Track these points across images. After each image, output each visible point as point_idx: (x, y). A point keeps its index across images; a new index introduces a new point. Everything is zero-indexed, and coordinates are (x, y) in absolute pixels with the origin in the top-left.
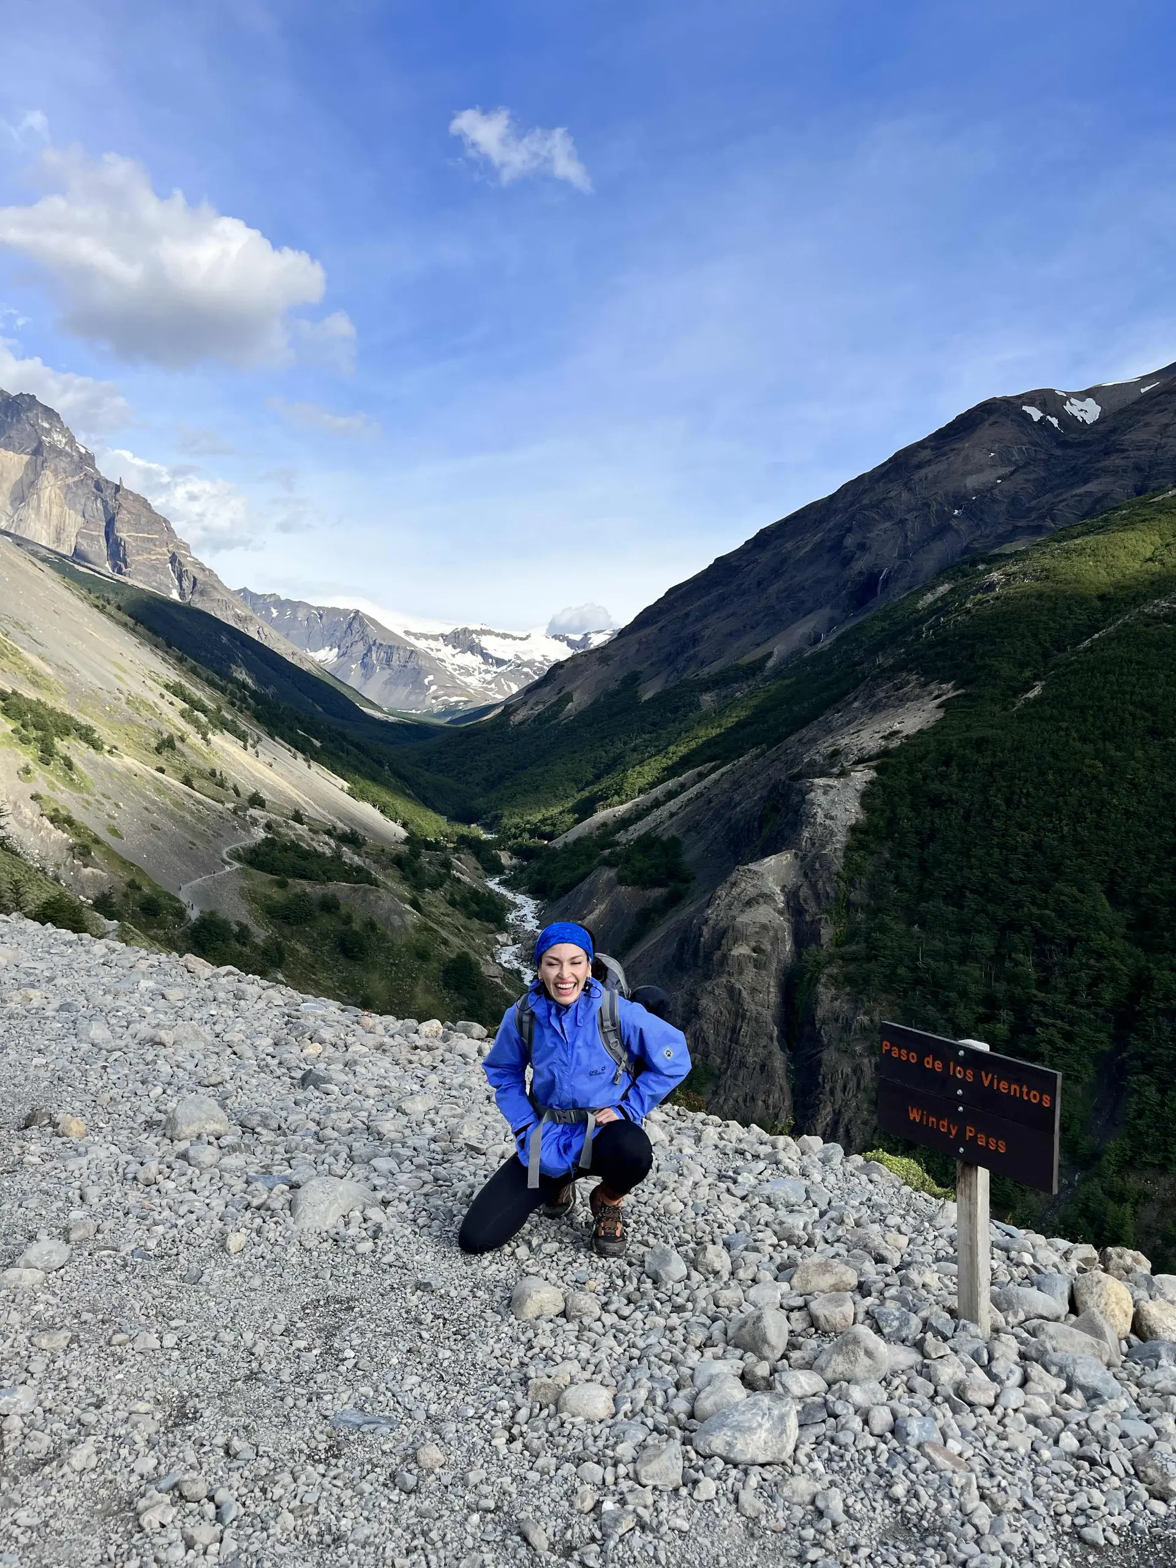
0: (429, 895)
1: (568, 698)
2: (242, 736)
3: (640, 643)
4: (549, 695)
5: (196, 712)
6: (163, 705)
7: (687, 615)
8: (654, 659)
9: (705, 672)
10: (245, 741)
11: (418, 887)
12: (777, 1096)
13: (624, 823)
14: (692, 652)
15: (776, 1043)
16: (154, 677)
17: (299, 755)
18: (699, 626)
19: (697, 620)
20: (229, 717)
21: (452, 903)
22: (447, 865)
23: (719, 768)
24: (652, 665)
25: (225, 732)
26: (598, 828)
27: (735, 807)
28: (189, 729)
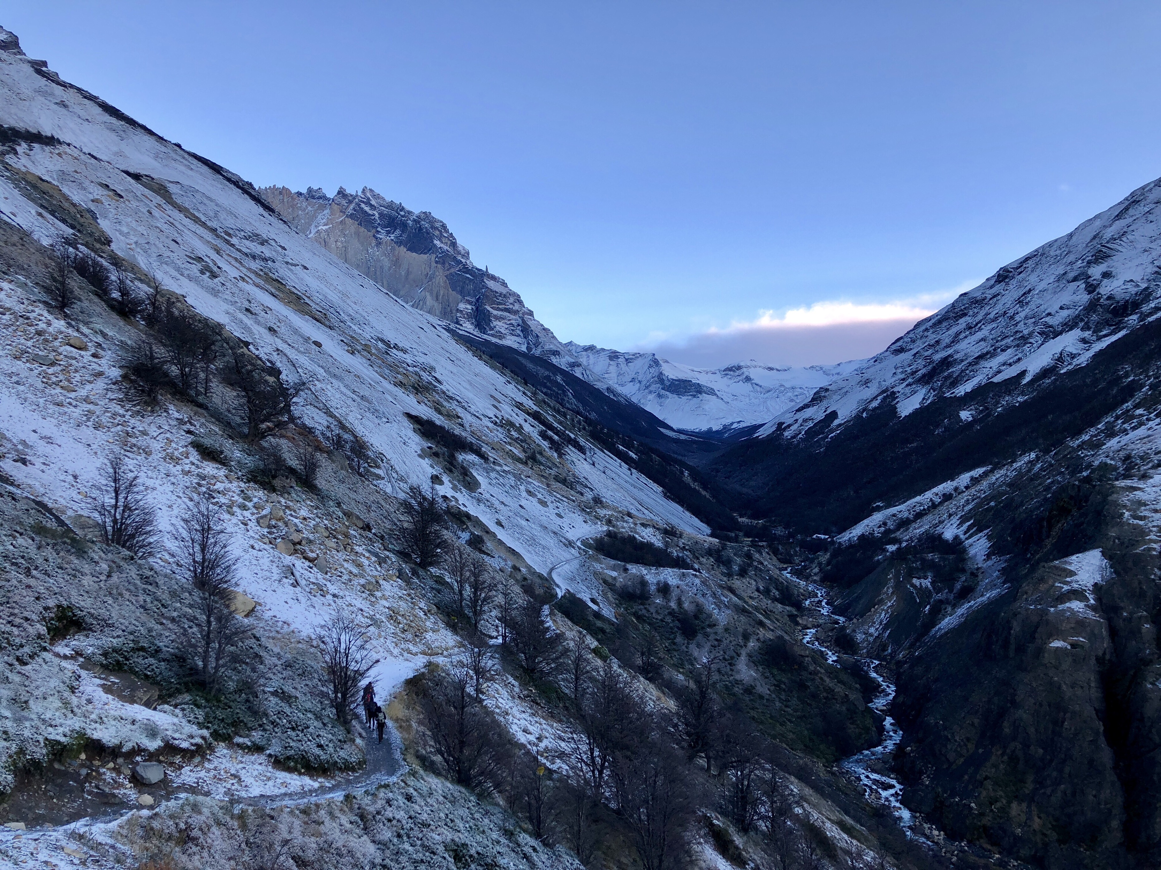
0: (737, 583)
1: (834, 415)
2: (582, 450)
3: (896, 368)
4: (817, 413)
5: (550, 433)
6: (527, 428)
7: (938, 342)
8: (910, 380)
9: (962, 390)
10: (584, 453)
11: (730, 575)
12: (1108, 791)
13: (904, 523)
14: (946, 374)
15: (1102, 739)
16: (519, 406)
17: (623, 464)
18: (950, 351)
19: (948, 346)
20: (572, 436)
21: (758, 590)
22: (749, 556)
23: (992, 471)
24: (907, 385)
25: (570, 447)
26: (880, 527)
27: (1017, 508)
28: (545, 444)
